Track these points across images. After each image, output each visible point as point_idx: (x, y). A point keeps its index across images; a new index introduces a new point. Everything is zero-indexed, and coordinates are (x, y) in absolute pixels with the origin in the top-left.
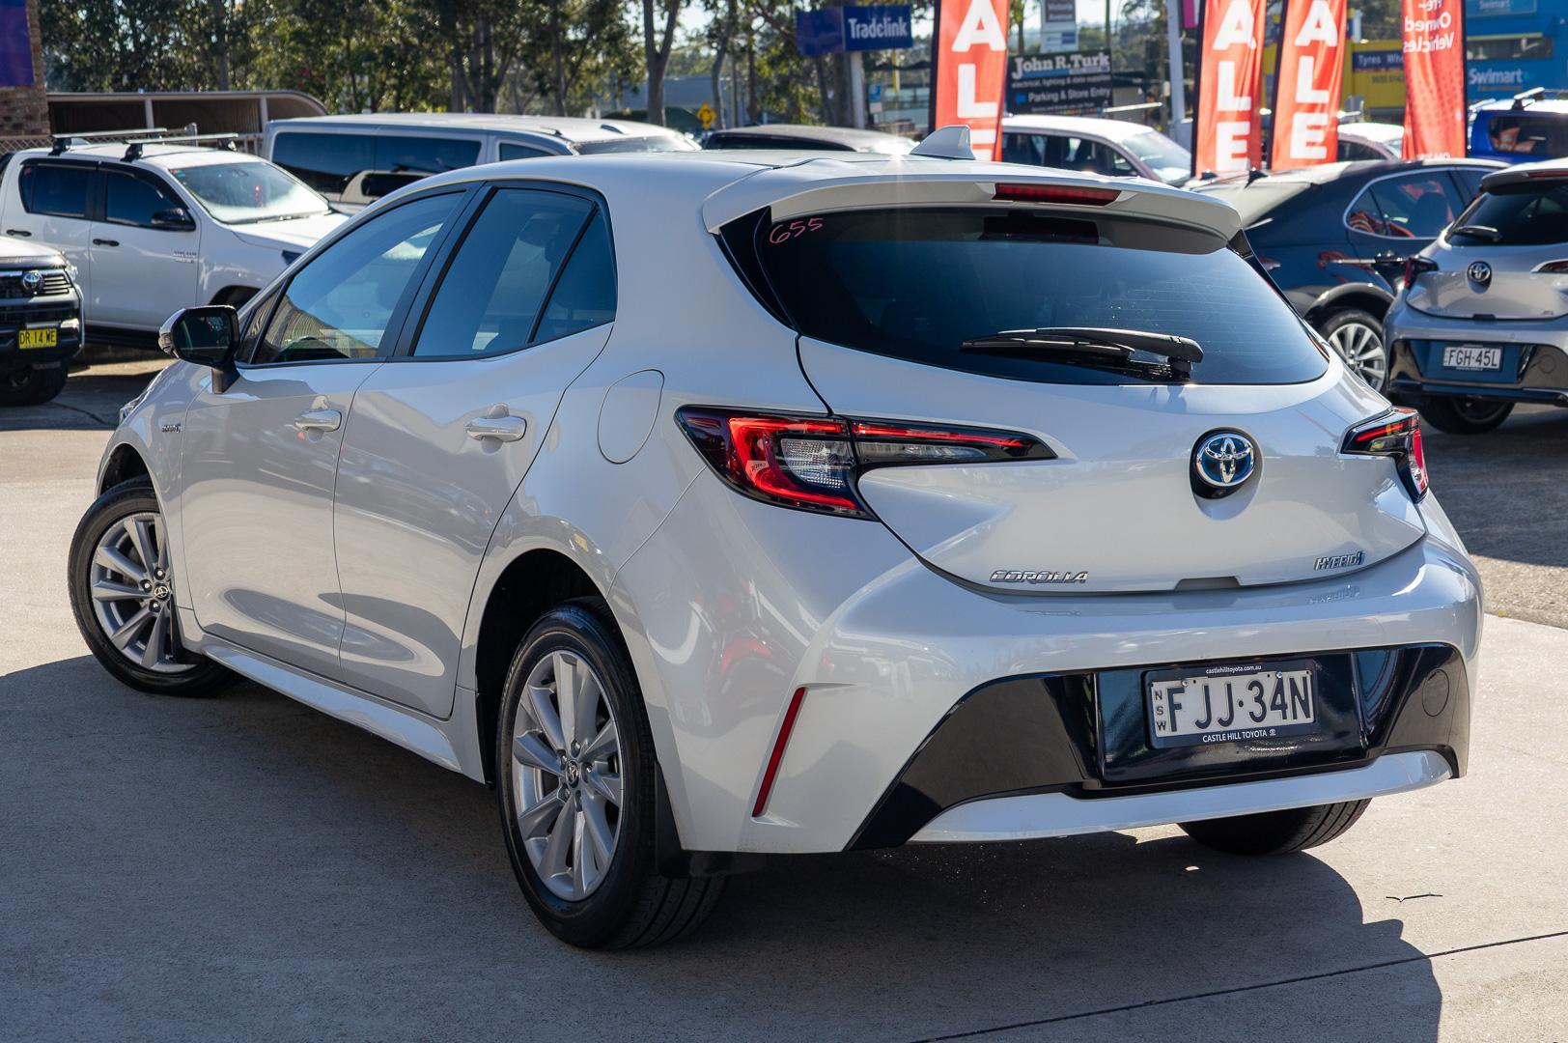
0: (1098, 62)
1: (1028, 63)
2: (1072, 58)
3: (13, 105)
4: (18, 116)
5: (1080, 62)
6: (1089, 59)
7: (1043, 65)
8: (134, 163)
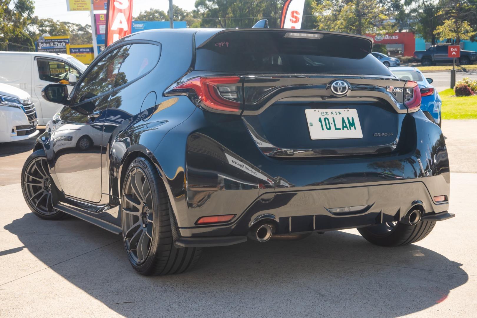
0: (62, 45)
1: (43, 44)
2: (55, 43)
5: (57, 44)
6: (60, 44)
7: (47, 45)
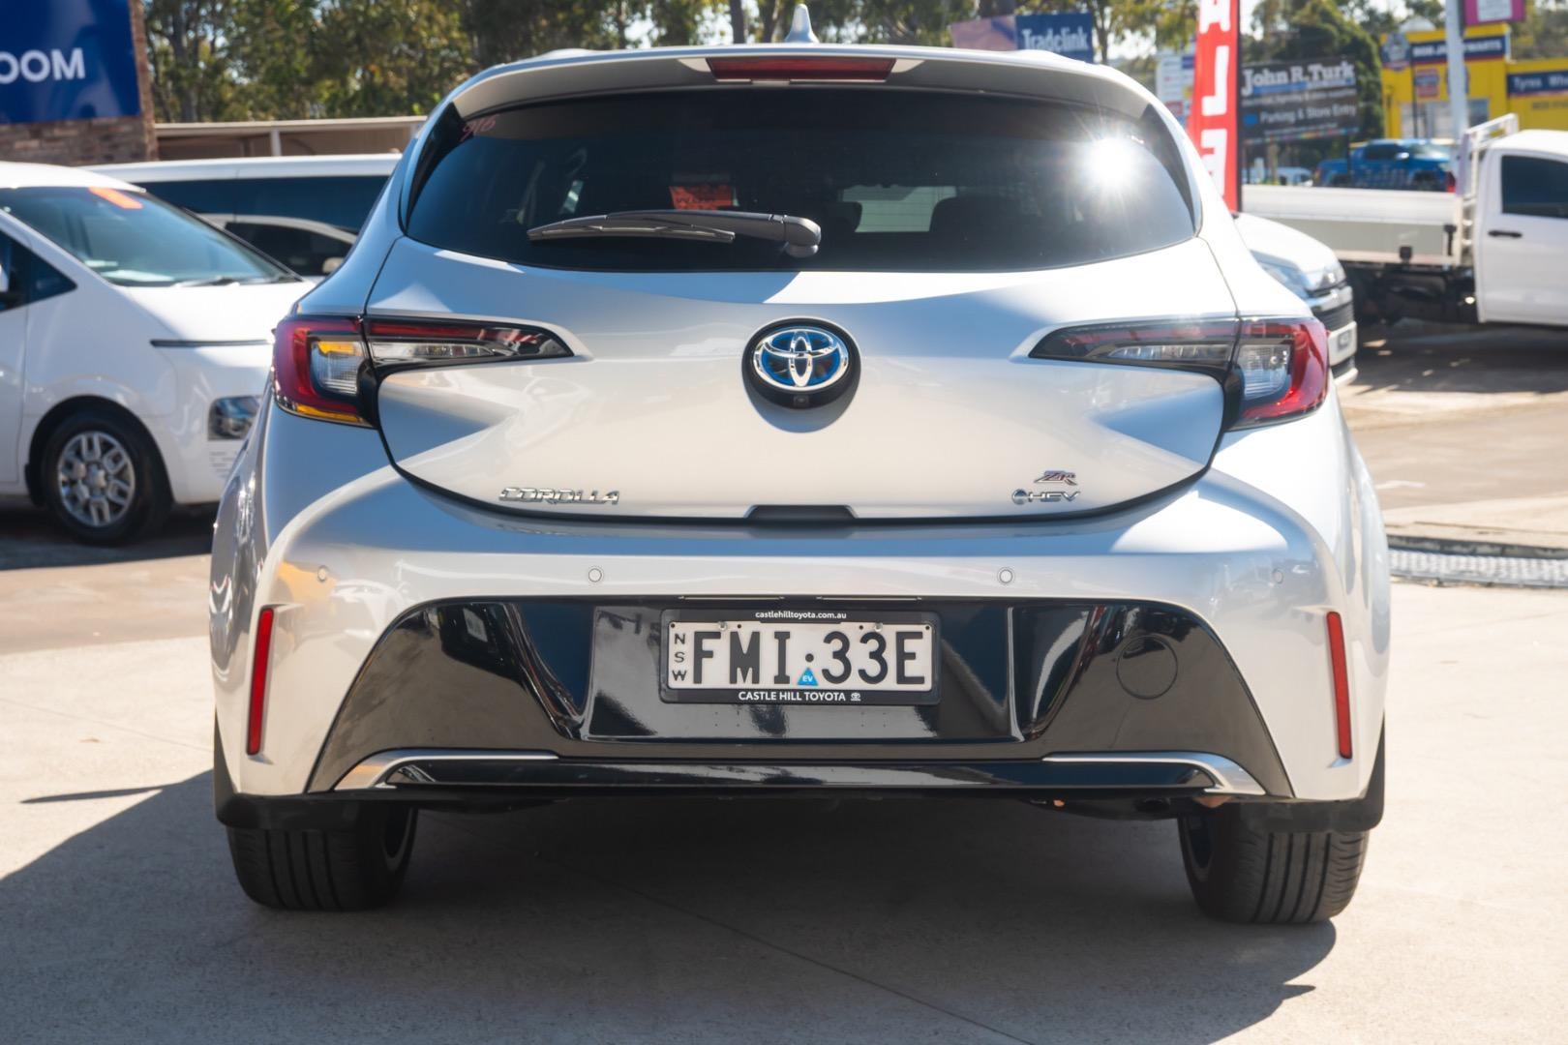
0: (1341, 73)
1: (1258, 76)
4: (122, 154)
5: (1320, 74)
7: (1277, 79)
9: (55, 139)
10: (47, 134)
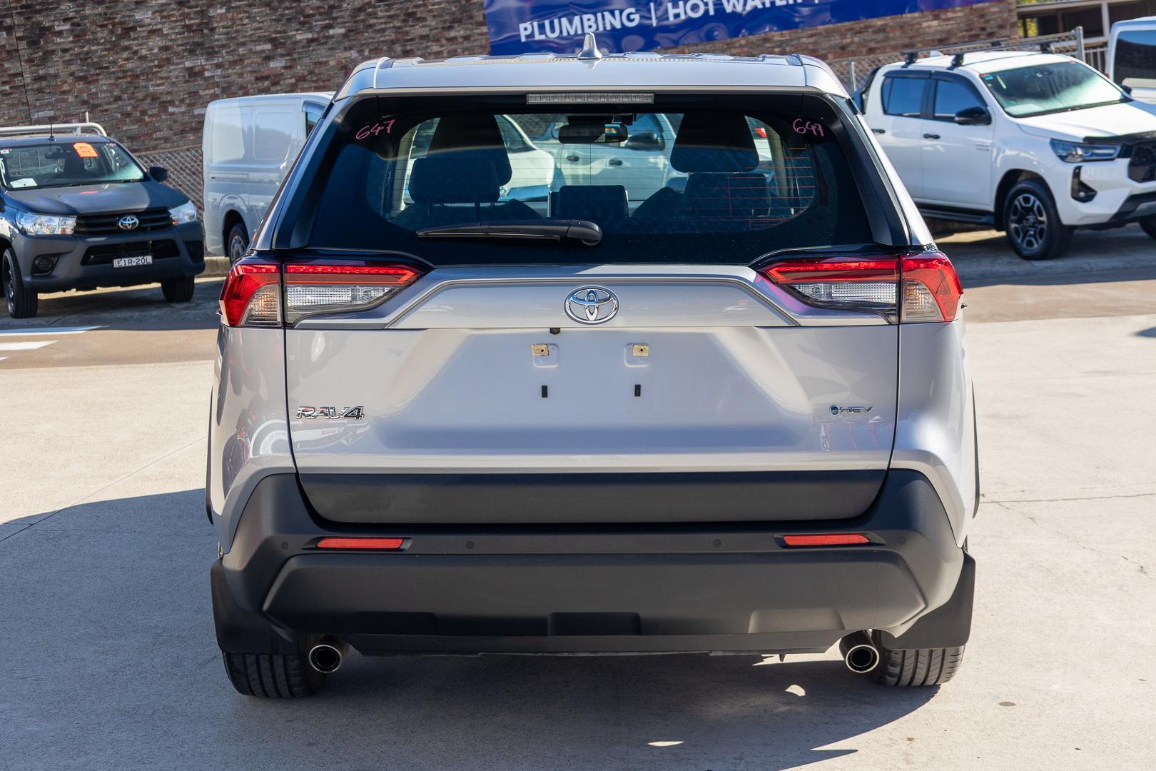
3: (988, 18)
4: (991, 27)
8: (957, 71)
9: (949, 19)
10: (943, 17)
